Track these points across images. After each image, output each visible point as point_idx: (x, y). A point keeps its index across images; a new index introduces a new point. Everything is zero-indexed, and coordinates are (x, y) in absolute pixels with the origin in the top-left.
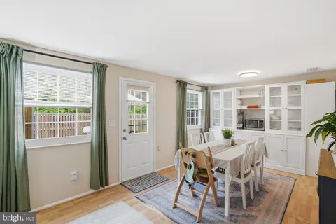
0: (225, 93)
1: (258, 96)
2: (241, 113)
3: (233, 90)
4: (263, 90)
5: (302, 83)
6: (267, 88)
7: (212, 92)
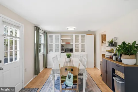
0: (55, 36)
1: (70, 38)
2: (62, 46)
3: (60, 35)
4: (72, 36)
5: (85, 35)
6: (74, 35)
7: (49, 35)
